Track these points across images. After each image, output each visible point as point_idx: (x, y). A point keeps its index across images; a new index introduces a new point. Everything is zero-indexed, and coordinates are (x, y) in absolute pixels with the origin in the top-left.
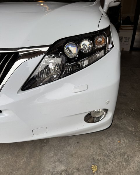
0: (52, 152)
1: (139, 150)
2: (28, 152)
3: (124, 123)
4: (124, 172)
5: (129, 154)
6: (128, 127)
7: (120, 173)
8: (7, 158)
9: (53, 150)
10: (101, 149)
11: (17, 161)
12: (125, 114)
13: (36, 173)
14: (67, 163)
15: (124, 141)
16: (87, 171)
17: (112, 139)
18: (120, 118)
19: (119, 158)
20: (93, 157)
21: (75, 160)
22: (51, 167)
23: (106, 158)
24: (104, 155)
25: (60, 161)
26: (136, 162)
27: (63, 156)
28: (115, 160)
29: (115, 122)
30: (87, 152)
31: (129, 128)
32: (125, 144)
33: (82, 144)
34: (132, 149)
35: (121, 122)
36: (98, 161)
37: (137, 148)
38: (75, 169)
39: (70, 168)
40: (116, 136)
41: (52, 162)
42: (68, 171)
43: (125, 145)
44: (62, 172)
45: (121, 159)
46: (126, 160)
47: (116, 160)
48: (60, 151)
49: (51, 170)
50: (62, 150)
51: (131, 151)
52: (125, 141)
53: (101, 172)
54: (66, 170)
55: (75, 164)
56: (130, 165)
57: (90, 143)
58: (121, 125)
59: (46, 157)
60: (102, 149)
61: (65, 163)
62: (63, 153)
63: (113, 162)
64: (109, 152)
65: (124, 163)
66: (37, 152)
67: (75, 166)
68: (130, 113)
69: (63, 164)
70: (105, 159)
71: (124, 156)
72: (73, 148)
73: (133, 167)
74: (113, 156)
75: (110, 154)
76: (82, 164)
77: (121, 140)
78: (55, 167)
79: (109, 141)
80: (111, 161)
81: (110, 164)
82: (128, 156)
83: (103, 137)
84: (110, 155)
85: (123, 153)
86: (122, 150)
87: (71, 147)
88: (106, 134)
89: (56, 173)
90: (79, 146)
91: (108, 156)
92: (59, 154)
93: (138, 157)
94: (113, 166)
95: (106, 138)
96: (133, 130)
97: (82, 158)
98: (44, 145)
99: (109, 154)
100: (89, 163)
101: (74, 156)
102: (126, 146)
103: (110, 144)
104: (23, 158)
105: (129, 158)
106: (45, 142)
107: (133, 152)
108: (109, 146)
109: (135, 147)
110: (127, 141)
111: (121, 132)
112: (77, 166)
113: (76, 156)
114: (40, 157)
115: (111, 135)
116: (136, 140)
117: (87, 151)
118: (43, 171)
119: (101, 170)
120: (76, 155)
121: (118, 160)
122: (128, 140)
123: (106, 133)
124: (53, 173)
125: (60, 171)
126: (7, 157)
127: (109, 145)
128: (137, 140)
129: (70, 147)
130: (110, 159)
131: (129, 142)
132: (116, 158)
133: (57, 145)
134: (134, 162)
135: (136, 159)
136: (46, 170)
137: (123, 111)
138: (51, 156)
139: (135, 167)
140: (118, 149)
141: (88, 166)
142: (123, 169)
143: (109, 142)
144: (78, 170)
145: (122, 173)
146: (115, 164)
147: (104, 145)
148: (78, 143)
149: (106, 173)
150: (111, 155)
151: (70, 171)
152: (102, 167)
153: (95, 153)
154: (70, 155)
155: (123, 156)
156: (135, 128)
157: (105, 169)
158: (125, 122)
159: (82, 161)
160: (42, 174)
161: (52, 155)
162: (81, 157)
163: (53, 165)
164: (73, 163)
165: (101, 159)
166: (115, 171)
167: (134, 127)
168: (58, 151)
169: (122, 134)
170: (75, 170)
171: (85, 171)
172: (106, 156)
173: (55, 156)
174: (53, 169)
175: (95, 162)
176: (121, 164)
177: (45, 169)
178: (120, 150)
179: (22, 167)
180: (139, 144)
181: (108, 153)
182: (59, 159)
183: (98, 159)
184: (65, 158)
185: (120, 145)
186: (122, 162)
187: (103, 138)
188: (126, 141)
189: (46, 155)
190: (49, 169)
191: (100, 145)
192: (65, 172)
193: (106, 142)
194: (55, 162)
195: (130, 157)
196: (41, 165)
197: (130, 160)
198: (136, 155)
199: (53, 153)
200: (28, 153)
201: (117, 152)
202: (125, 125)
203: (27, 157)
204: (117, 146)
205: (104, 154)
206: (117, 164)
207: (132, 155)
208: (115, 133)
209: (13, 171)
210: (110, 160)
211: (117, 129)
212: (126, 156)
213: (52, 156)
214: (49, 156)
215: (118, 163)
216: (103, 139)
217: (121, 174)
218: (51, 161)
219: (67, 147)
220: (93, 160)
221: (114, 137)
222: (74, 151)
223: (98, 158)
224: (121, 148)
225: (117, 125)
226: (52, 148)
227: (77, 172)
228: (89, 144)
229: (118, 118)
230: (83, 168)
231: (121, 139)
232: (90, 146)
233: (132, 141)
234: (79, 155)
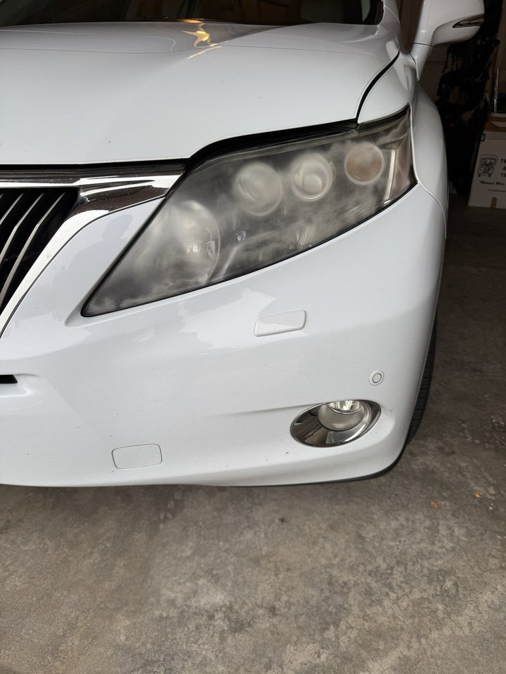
0: (191, 544)
1: (501, 567)
2: (108, 535)
3: (460, 468)
4: (434, 635)
5: (461, 575)
6: (472, 484)
7: (419, 638)
8: (41, 546)
9: (195, 536)
10: (363, 551)
11: (71, 559)
12: (467, 437)
13: (127, 604)
14: (235, 583)
15: (448, 532)
16: (302, 619)
17: (407, 520)
18: (447, 450)
19: (424, 585)
20: (331, 576)
21: (267, 577)
22: (181, 592)
23: (377, 582)
24: (371, 571)
25: (213, 576)
26: (483, 607)
27: (226, 559)
28: (407, 590)
29: (428, 462)
30: (310, 556)
31: (475, 488)
32: (451, 541)
33: (298, 526)
34: (477, 561)
35: (449, 465)
36: (345, 590)
37: (497, 561)
38: (261, 606)
39: (244, 603)
40: (425, 510)
41: (185, 574)
42: (237, 612)
43: (450, 545)
44: (217, 610)
45: (431, 592)
46: (447, 596)
47: (411, 592)
48: (216, 542)
49: (180, 601)
50: (226, 541)
51: (472, 568)
52: (453, 531)
53: (351, 627)
54: (231, 608)
55: (265, 590)
56: (459, 613)
57: (324, 526)
58: (446, 474)
59: (167, 558)
60: (367, 551)
61: (229, 584)
62: (225, 551)
63: (398, 599)
64: (388, 561)
65: (440, 607)
66: (140, 538)
67: (263, 599)
68: (487, 434)
69: (224, 586)
70: (374, 584)
71: (444, 581)
72: (262, 535)
73: (470, 624)
74: (402, 579)
75: (392, 569)
76: (290, 593)
77: (440, 527)
78: (195, 593)
79: (394, 524)
80: (393, 596)
81: (386, 603)
82: (455, 584)
83: (374, 509)
84: (391, 574)
85: (440, 570)
86: (440, 562)
87: (255, 534)
88: (389, 502)
89: (194, 613)
90: (284, 532)
91: (384, 577)
92: (214, 553)
93: (493, 592)
94: (398, 613)
95: (386, 513)
96: (491, 495)
97: (289, 574)
98: (166, 518)
99: (389, 571)
100: (311, 591)
101: (263, 562)
102: (453, 549)
103: (398, 535)
104: (91, 553)
105: (461, 590)
106: (169, 506)
107: (476, 570)
108: (392, 544)
109: (490, 554)
110: (463, 531)
111: (444, 498)
112: (270, 598)
113: (271, 565)
114: (146, 555)
115: (405, 507)
116: (496, 532)
117: (311, 552)
118: (152, 600)
119: (350, 619)
120: (272, 559)
121: (416, 595)
122: (467, 527)
123: (389, 498)
124: (183, 611)
125: (208, 606)
126: (40, 543)
127: (394, 539)
128: (500, 534)
129: (252, 532)
130: (391, 588)
131: (470, 534)
132: (412, 588)
133: (208, 522)
134: (477, 607)
135: (485, 598)
136: (163, 598)
137: (463, 425)
138: (184, 555)
139: (476, 624)
140: (425, 556)
141: (307, 602)
142: (430, 625)
143: (396, 530)
144: (273, 611)
145: (426, 637)
146: (405, 604)
147: (374, 537)
148: (282, 520)
149: (369, 632)
150: (395, 572)
151: (243, 613)
152: (356, 610)
153: (337, 560)
154: (251, 559)
155: (438, 580)
156: (496, 487)
157: (365, 617)
158: (464, 464)
159: (287, 584)
160: (149, 610)
161: (189, 553)
162: (288, 570)
163: (188, 584)
164: (258, 586)
165: (356, 584)
166: (402, 628)
167: (493, 485)
168: (210, 542)
169: (445, 506)
170: (261, 611)
171: (296, 617)
172: (379, 575)
173: (197, 558)
174: (188, 598)
175: (335, 593)
176: (428, 608)
177: (159, 596)
178: (432, 560)
179: (83, 580)
180: (502, 545)
181: (384, 566)
182: (213, 569)
183: (345, 584)
184: (230, 568)
185: (433, 544)
186: (430, 602)
187: (373, 514)
188: (459, 532)
189: (167, 552)
190: (172, 595)
191: (359, 536)
192: (224, 612)
193: (382, 527)
194: (195, 577)
195: (465, 588)
196: (149, 581)
197: (462, 596)
198: (486, 584)
199: (191, 549)
200: (108, 540)
201: (418, 567)
202: (463, 476)
203: (103, 550)
204: (423, 545)
205: (369, 568)
206: (414, 605)
207: (471, 583)
208: (420, 500)
209: (55, 589)
210: (387, 590)
211: (430, 488)
212: (449, 584)
213: (188, 558)
214: (179, 555)
215: (417, 603)
216: (375, 517)
217: (423, 640)
218: (183, 571)
219: (245, 532)
220: (330, 583)
221: (415, 513)
222: (265, 548)
223: (346, 579)
224: (437, 553)
225: (433, 472)
226: (191, 529)
227: (267, 619)
228: (321, 528)
229: (441, 449)
230: (290, 606)
231: (441, 522)
232: (324, 537)
233: (482, 534)
234: (281, 561)
